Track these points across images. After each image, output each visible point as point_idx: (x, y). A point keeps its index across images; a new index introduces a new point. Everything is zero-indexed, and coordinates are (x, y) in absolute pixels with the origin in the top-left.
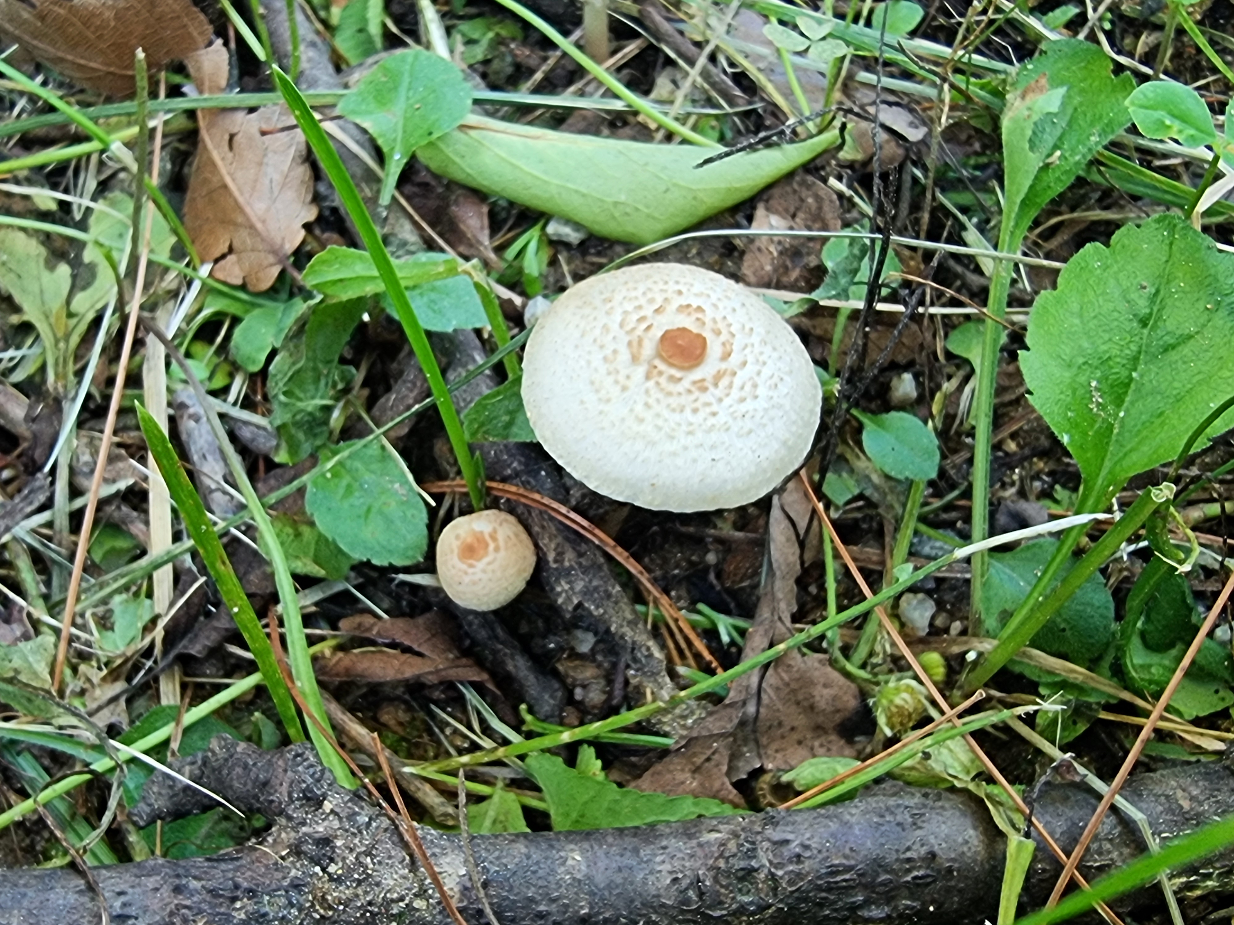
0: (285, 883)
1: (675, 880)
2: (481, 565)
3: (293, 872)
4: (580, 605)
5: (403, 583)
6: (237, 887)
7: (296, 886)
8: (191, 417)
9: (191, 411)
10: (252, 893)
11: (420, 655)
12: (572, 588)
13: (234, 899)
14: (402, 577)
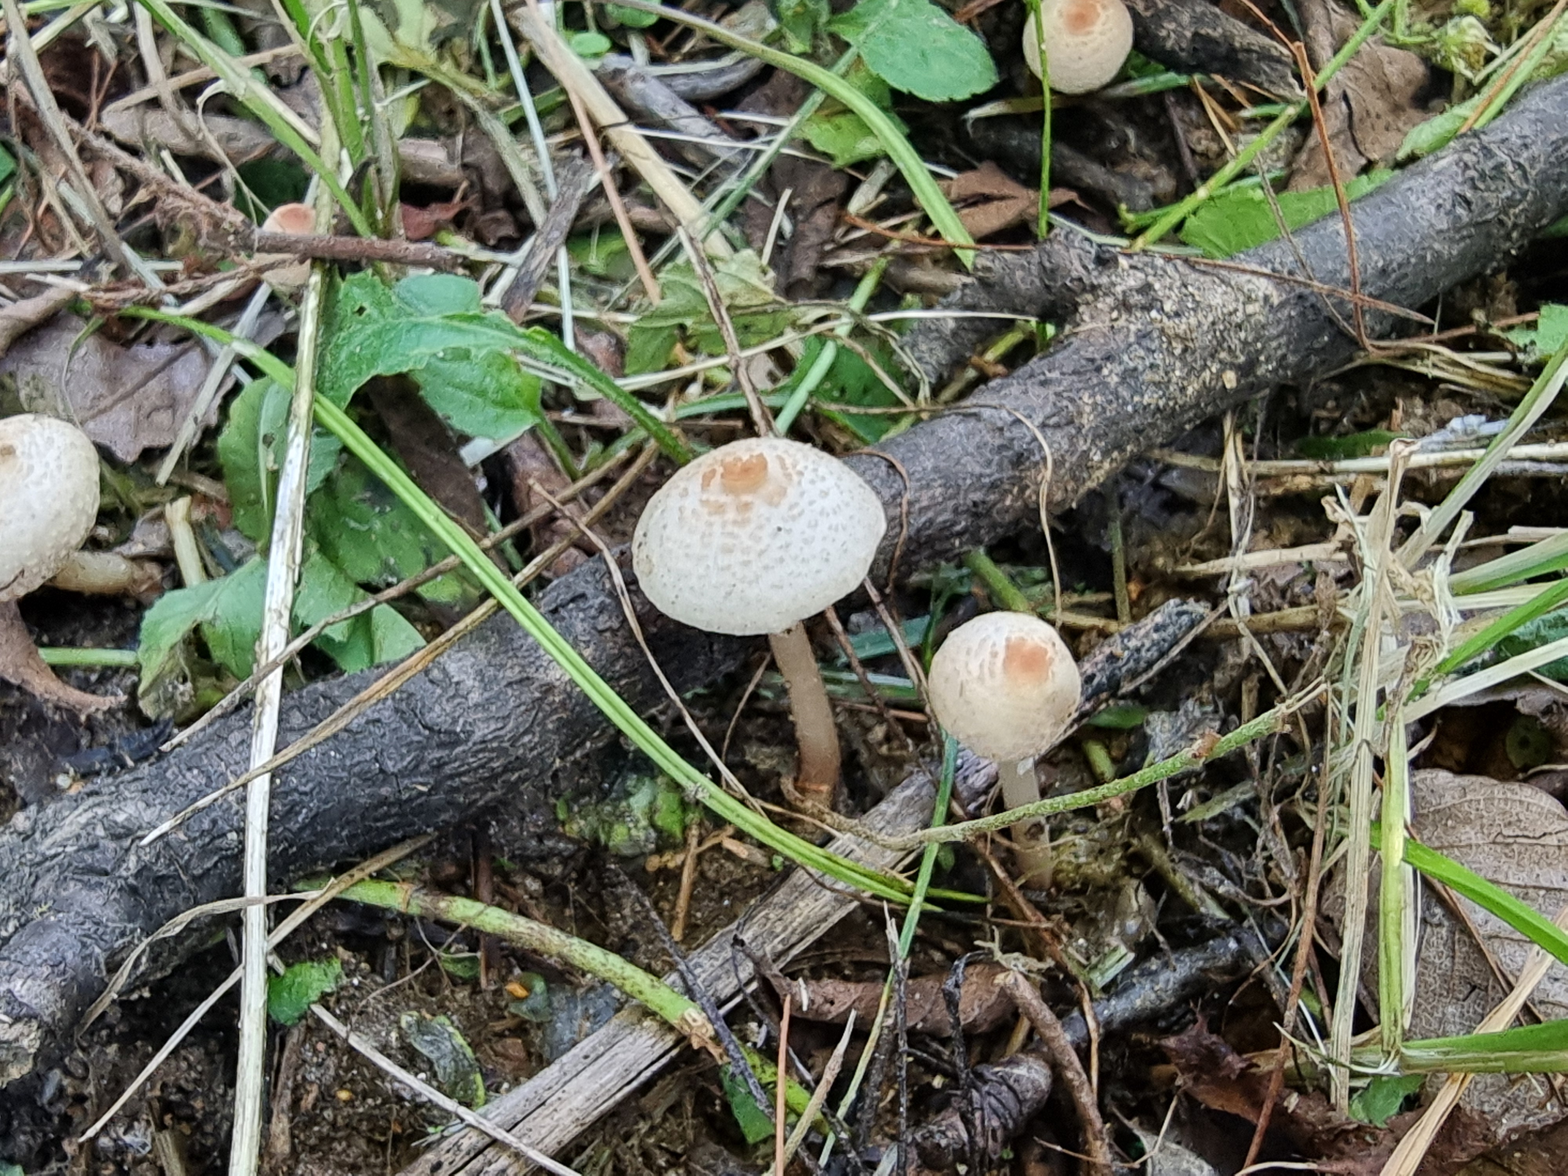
0: (1132, 339)
1: (1439, 206)
2: (1097, 28)
3: (1133, 328)
4: (1196, 34)
5: (978, 120)
6: (1092, 360)
7: (1143, 336)
8: (634, 78)
9: (631, 72)
10: (1108, 358)
11: (1002, 198)
12: (1180, 25)
13: (1099, 369)
14: (975, 113)
